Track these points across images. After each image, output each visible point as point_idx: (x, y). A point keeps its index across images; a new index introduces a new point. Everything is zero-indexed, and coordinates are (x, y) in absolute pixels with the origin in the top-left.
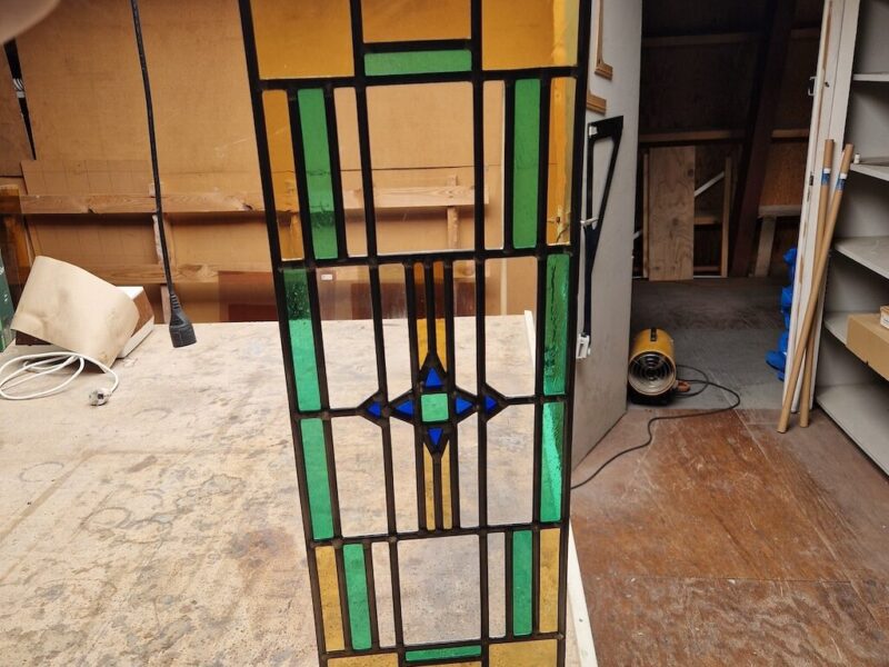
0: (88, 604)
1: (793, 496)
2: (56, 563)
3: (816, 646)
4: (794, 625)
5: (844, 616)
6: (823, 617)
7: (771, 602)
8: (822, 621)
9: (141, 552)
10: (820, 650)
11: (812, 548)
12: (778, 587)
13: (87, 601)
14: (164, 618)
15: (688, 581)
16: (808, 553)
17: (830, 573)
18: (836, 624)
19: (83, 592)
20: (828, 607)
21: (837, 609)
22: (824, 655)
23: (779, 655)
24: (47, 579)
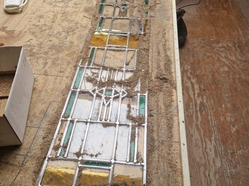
0: (51, 20)
1: (235, 18)
2: (40, 10)
3: (229, 56)
4: (225, 51)
5: (238, 49)
6: (233, 49)
7: (220, 45)
8: (232, 50)
9: (61, 9)
10: (229, 57)
11: (236, 32)
12: (223, 42)
13: (50, 19)
14: (71, 25)
15: (200, 39)
16: (234, 33)
17: (238, 39)
18: (236, 51)
19: (49, 17)
20: (235, 47)
21: (237, 48)
22: (230, 58)
23: (218, 57)
24: (38, 13)
